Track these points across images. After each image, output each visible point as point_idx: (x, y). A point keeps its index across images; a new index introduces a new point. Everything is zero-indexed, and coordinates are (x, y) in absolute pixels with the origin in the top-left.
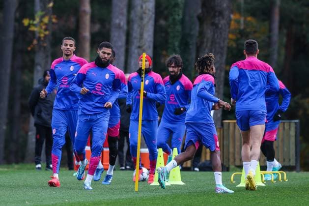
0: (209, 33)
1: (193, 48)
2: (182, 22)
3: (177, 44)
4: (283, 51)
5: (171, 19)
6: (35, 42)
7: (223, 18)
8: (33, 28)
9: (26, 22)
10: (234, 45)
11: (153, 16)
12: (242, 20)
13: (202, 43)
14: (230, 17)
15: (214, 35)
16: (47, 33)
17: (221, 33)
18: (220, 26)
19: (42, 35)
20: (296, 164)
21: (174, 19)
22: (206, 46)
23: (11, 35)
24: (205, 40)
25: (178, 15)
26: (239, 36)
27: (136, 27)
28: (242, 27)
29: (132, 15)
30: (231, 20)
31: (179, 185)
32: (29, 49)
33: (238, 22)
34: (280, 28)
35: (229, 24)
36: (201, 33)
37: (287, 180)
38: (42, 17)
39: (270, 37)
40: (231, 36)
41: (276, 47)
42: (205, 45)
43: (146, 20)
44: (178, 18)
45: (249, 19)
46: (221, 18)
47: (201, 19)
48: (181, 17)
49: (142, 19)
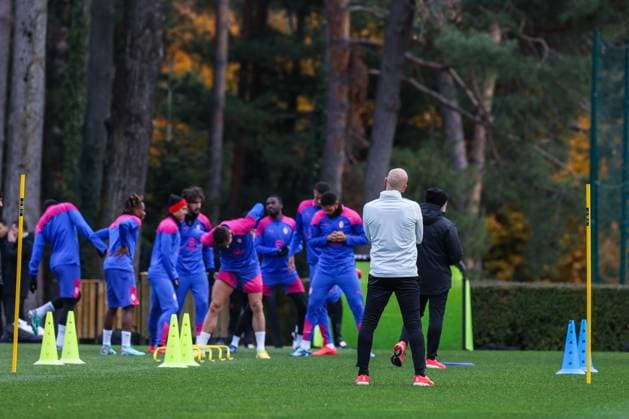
0: (121, 146)
1: (99, 168)
2: (84, 130)
3: (76, 161)
4: (229, 174)
5: (68, 125)
7: (142, 125)
10: (158, 164)
11: (42, 122)
12: (169, 128)
13: (111, 160)
14: (151, 123)
15: (128, 150)
17: (138, 147)
18: (137, 137)
21: (72, 126)
22: (118, 165)
24: (116, 157)
25: (79, 120)
26: (165, 152)
27: (16, 137)
28: (169, 138)
29: (12, 120)
30: (152, 128)
31: (77, 365)
33: (163, 131)
34: (225, 139)
35: (150, 134)
36: (110, 147)
37: (231, 359)
39: (209, 153)
40: (153, 151)
41: (218, 167)
42: (115, 163)
43: (31, 127)
44: (78, 124)
45: (180, 126)
46: (138, 125)
47: (110, 127)
48: (82, 123)
49: (25, 125)
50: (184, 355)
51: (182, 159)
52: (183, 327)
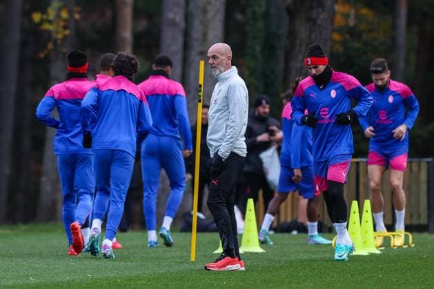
0: (303, 31)
1: (281, 54)
2: (266, 16)
3: (258, 48)
4: (413, 58)
5: (249, 12)
6: (50, 46)
7: (323, 10)
8: (47, 26)
9: (37, 17)
10: (341, 50)
11: (222, 9)
12: (353, 12)
13: (293, 46)
14: (332, 8)
15: (310, 36)
16: (67, 32)
17: (320, 32)
18: (319, 22)
19: (60, 36)
20: (429, 221)
21: (254, 13)
22: (300, 51)
23: (16, 36)
24: (298, 42)
25: (260, 6)
26: (347, 36)
27: (197, 24)
28: (352, 23)
29: (192, 6)
30: (334, 13)
31: (257, 253)
32: (42, 55)
33: (346, 16)
34: (409, 24)
35: (333, 21)
36: (292, 34)
37: (413, 245)
38: (60, 9)
39: (393, 39)
40: (336, 37)
41: (402, 53)
42: (297, 49)
43: (211, 14)
44: (260, 10)
45: (364, 11)
46: (320, 10)
47: (292, 13)
48: (263, 9)
49: (205, 11)
50: (365, 242)
51: (366, 44)
52: (364, 213)
